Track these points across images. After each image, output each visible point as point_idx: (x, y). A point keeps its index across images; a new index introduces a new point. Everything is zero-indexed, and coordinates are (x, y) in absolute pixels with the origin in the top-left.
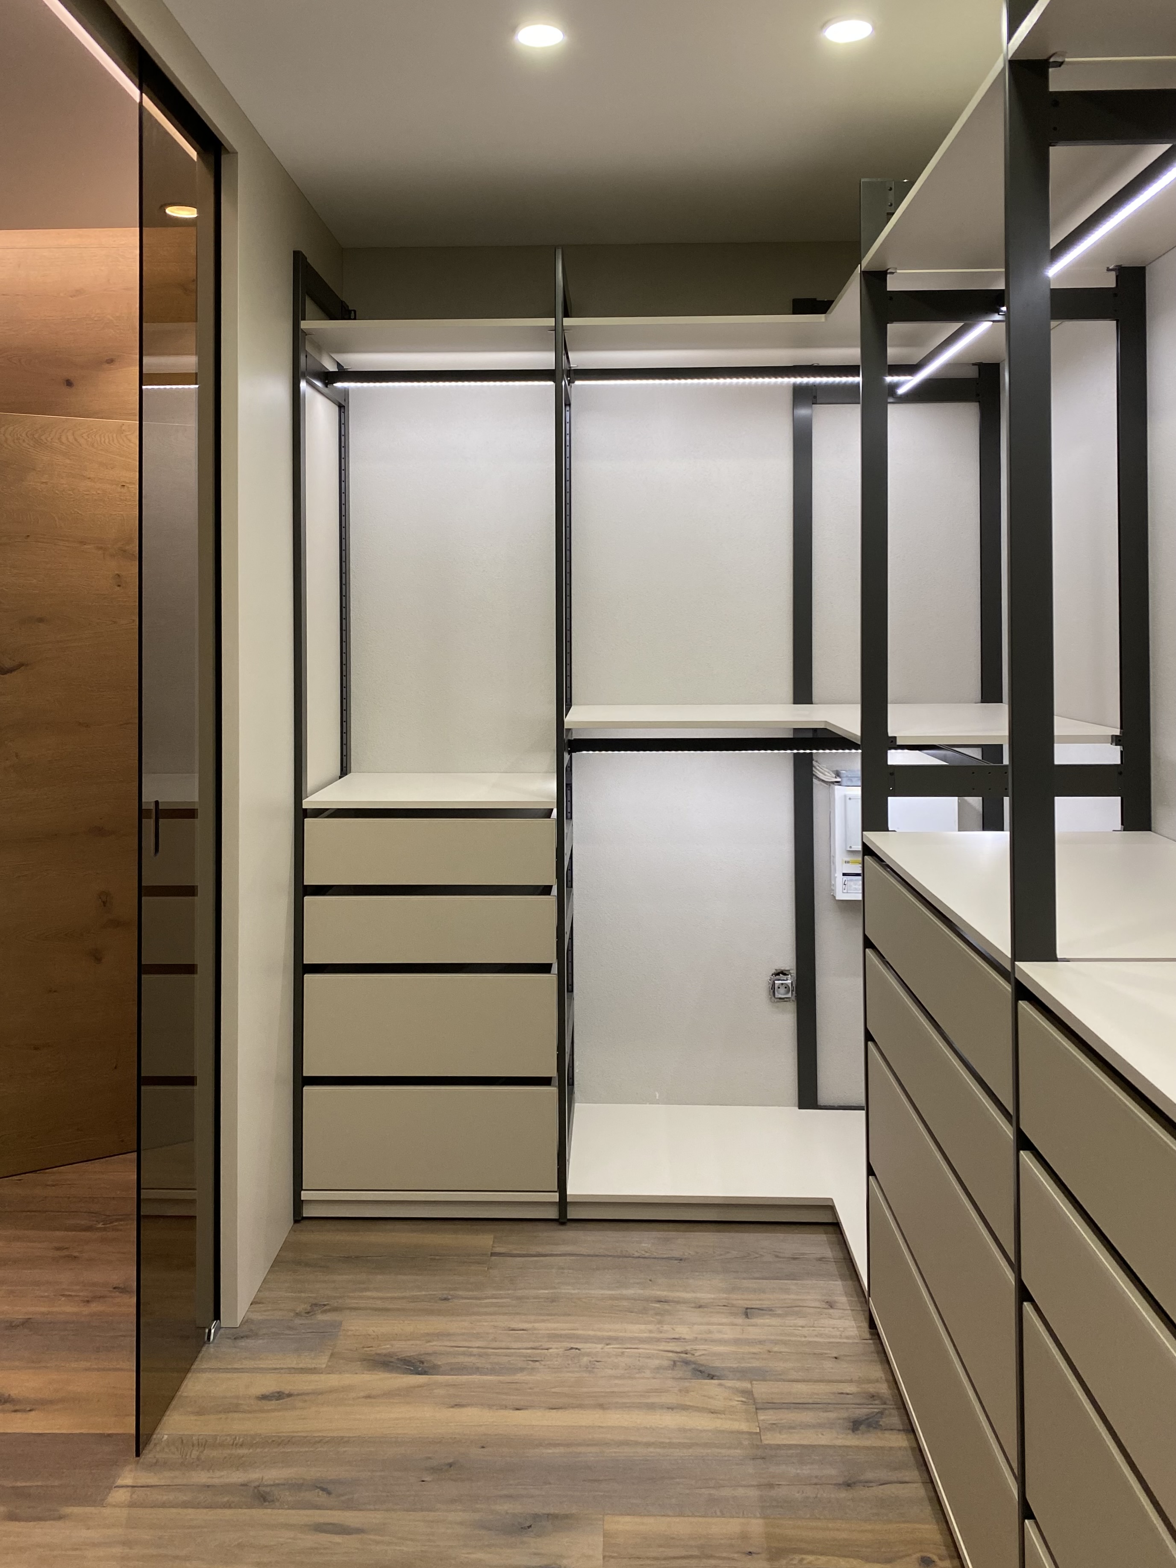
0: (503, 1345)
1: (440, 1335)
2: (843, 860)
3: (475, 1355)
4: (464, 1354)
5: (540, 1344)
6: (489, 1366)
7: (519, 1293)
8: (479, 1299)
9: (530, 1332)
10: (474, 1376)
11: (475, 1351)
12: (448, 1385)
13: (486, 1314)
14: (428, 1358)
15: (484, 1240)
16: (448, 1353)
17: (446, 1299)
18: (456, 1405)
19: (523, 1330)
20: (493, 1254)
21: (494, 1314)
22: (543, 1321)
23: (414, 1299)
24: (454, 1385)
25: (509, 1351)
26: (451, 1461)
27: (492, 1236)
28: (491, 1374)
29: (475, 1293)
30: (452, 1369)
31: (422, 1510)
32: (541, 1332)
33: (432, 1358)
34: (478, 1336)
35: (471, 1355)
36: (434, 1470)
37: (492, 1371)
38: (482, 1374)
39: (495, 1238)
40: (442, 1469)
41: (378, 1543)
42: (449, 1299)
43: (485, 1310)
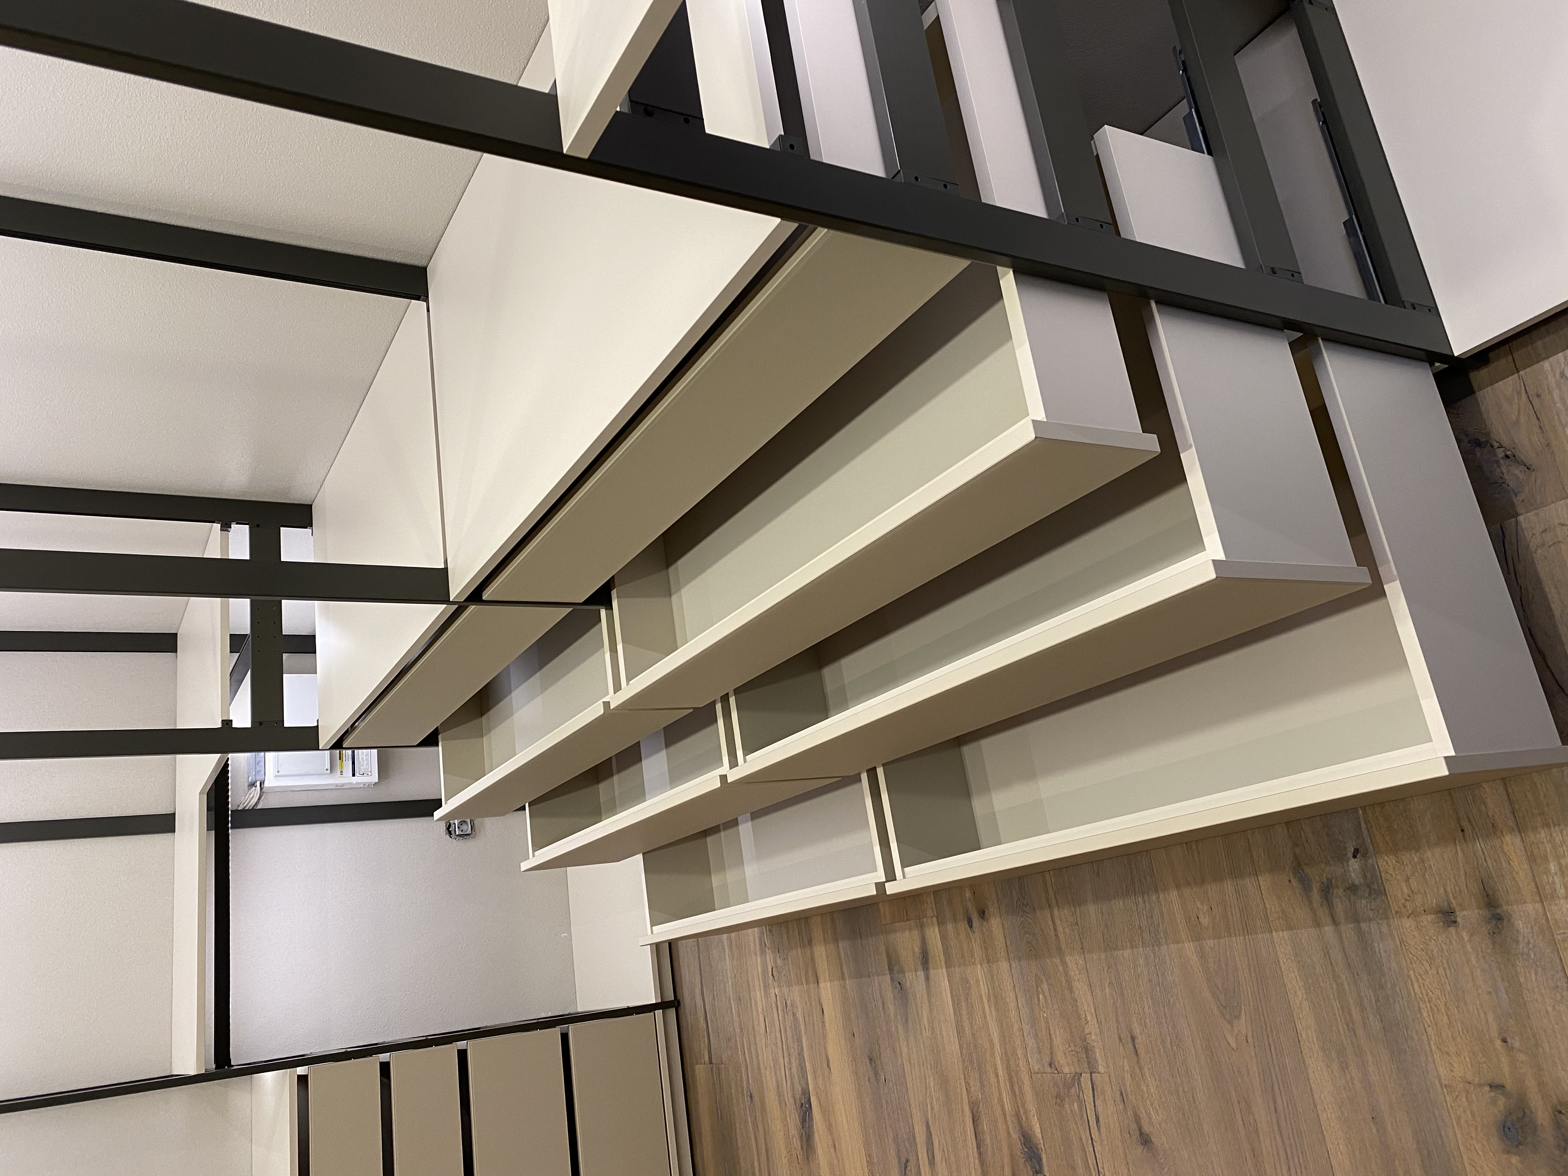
0: (778, 1035)
1: (780, 1095)
2: (340, 777)
3: (790, 1059)
4: (790, 1069)
5: (773, 1003)
6: (796, 1044)
7: (738, 1031)
8: (747, 1066)
9: (765, 1014)
10: (805, 1055)
11: (786, 1059)
12: (815, 1078)
13: (757, 1057)
14: (798, 1101)
15: (700, 1072)
16: (792, 1083)
17: (751, 1097)
18: (828, 1066)
19: (765, 1020)
20: (711, 1062)
21: (756, 1049)
22: (756, 1004)
23: (755, 1126)
24: (815, 1072)
25: (782, 1029)
26: (867, 1060)
27: (697, 1066)
28: (802, 1041)
29: (743, 1071)
30: (803, 1077)
31: (905, 1076)
32: (764, 1004)
33: (798, 1097)
34: (775, 1060)
35: (790, 1062)
36: (876, 1074)
37: (799, 1040)
38: (802, 1050)
39: (697, 1063)
40: (875, 1067)
41: (932, 1108)
42: (751, 1094)
43: (754, 1057)
